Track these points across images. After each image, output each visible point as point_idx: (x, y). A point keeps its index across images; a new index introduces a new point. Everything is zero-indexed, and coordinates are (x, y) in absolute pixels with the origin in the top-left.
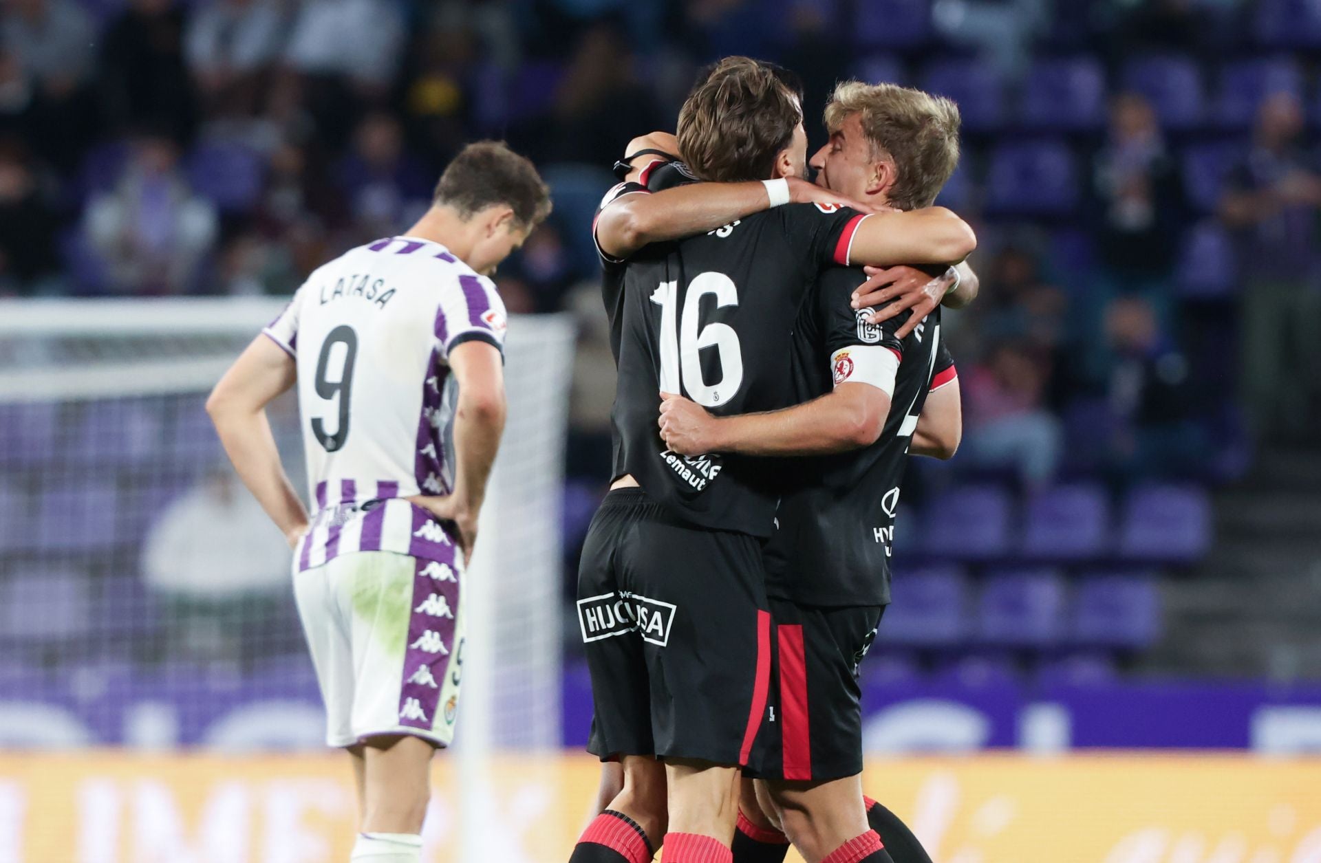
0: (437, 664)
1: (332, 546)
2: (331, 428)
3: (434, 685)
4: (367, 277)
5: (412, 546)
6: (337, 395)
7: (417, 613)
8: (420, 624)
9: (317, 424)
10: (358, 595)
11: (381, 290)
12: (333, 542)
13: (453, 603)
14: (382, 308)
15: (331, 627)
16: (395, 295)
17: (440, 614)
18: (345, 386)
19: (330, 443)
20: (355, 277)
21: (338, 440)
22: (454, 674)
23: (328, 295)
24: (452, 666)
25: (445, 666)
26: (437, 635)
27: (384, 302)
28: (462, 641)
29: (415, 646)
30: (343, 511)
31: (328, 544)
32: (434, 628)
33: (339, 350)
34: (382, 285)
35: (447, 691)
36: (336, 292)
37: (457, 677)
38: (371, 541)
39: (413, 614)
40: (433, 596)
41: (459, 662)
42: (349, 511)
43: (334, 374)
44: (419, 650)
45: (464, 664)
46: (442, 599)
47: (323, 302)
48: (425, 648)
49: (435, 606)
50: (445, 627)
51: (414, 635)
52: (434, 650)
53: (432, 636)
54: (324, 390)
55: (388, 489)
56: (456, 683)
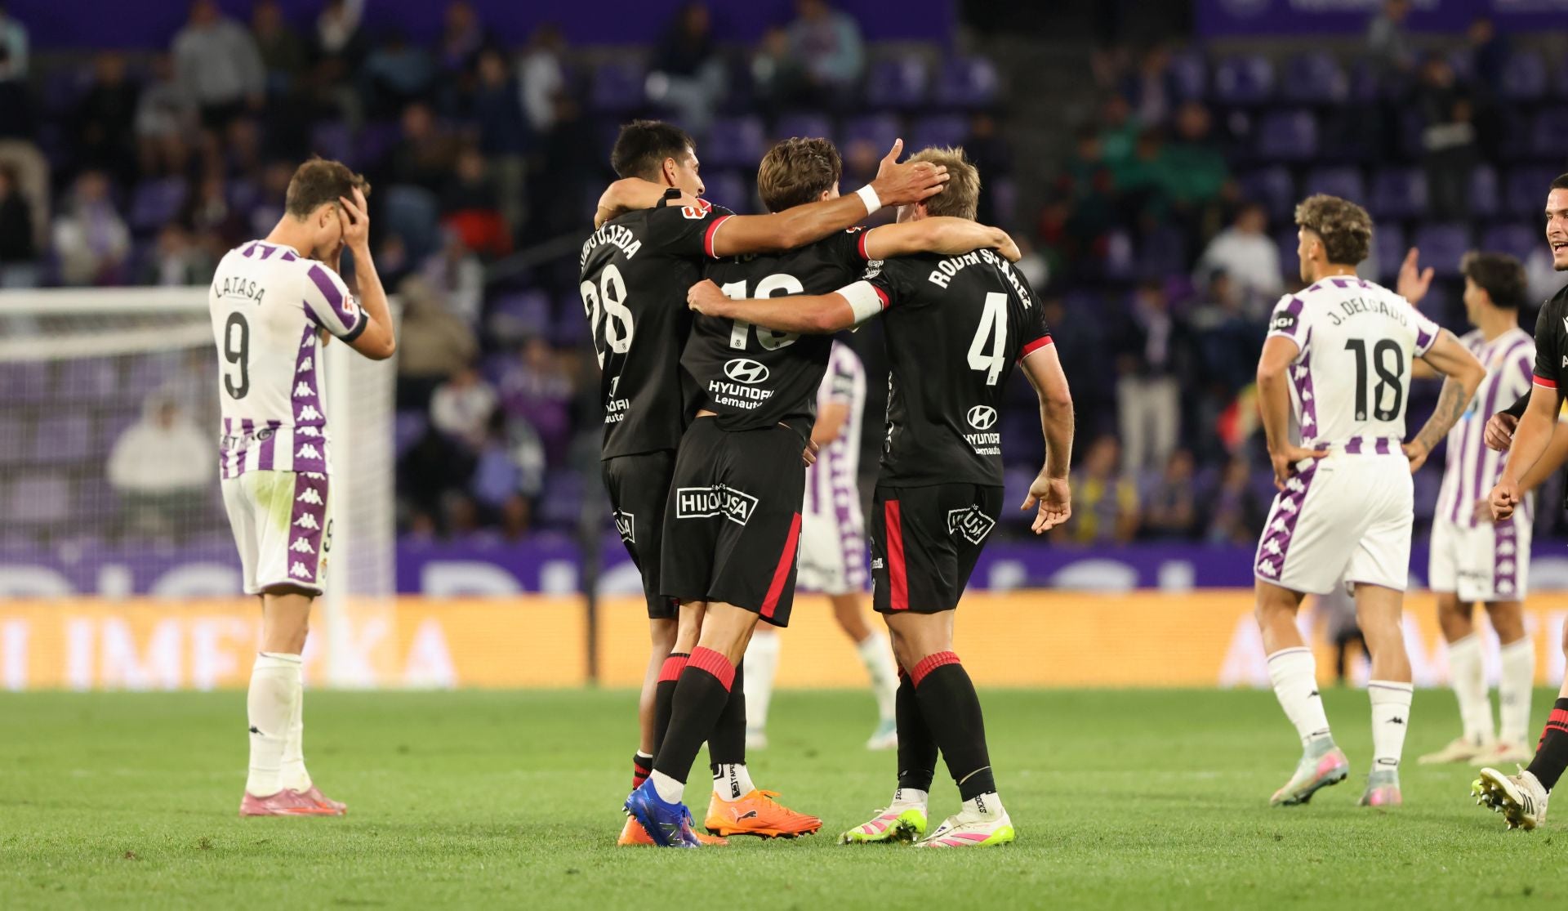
0: (313, 536)
1: (241, 465)
2: (237, 383)
3: (312, 552)
4: (245, 280)
5: (294, 465)
6: (239, 361)
7: (299, 502)
8: (299, 509)
9: (228, 378)
10: (259, 491)
11: (256, 291)
12: (241, 462)
13: (323, 494)
14: (259, 303)
15: (241, 512)
16: (265, 294)
17: (314, 502)
18: (244, 355)
19: (236, 394)
20: (236, 278)
21: (243, 392)
22: (325, 544)
23: (221, 292)
24: (324, 538)
25: (319, 538)
26: (312, 516)
27: (259, 300)
28: (331, 521)
29: (296, 523)
30: (246, 440)
31: (239, 463)
32: (310, 512)
33: (237, 329)
34: (255, 286)
35: (322, 555)
36: (226, 290)
37: (327, 546)
38: (266, 463)
39: (295, 501)
40: (309, 490)
41: (329, 536)
42: (250, 439)
43: (236, 347)
44: (299, 526)
45: (333, 537)
46: (315, 491)
47: (219, 296)
48: (304, 525)
49: (311, 496)
50: (318, 511)
51: (296, 516)
52: (310, 526)
53: (308, 517)
54: (232, 357)
55: (274, 425)
56: (327, 550)
